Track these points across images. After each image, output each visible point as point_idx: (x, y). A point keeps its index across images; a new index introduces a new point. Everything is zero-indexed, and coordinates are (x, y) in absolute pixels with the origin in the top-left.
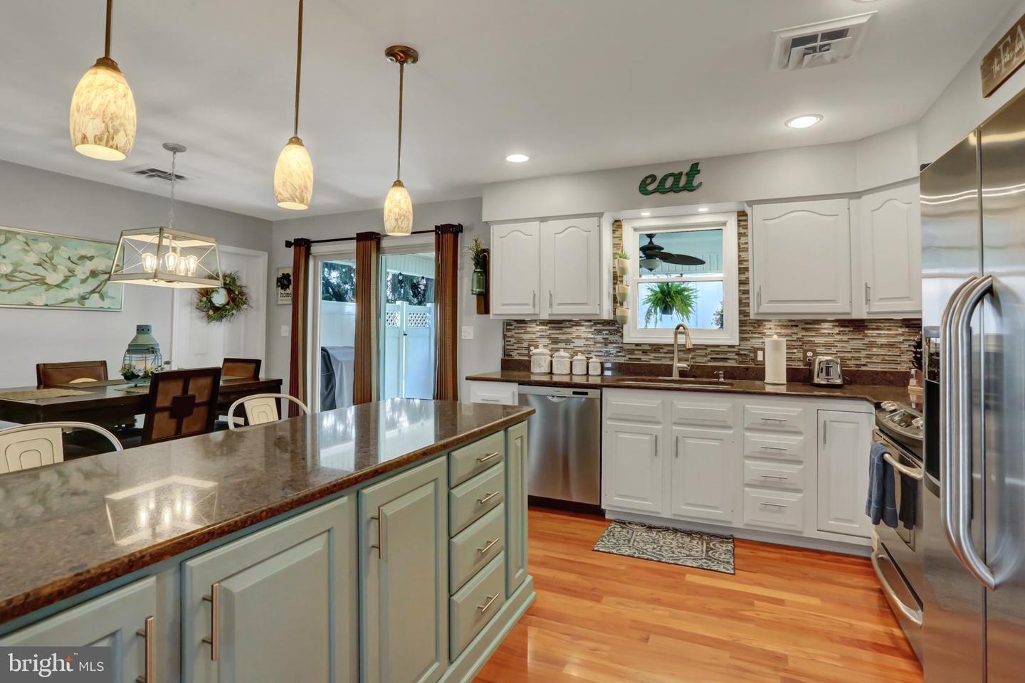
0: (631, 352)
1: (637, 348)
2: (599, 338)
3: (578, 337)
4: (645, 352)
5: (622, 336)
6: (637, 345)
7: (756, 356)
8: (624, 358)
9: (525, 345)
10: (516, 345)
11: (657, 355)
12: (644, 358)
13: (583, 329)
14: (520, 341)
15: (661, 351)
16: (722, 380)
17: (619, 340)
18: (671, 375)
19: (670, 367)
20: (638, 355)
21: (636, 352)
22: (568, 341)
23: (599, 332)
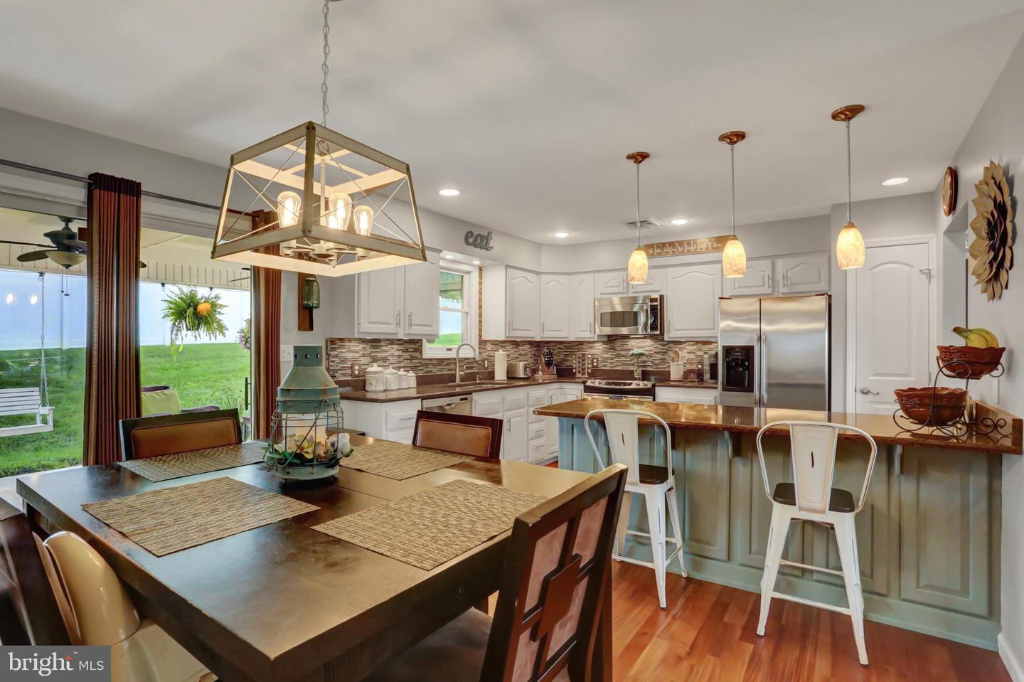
0: (426, 365)
1: (430, 362)
2: (407, 355)
3: (393, 355)
4: (434, 365)
5: (421, 354)
6: (431, 360)
7: (484, 364)
8: (422, 372)
9: (349, 364)
10: (340, 365)
11: (441, 367)
12: (434, 370)
13: (396, 347)
14: (344, 361)
15: (443, 364)
16: (478, 381)
17: (419, 356)
18: (455, 381)
19: (454, 375)
20: (431, 368)
21: (430, 366)
22: (385, 359)
23: (407, 351)
